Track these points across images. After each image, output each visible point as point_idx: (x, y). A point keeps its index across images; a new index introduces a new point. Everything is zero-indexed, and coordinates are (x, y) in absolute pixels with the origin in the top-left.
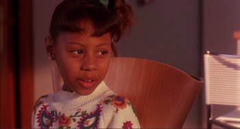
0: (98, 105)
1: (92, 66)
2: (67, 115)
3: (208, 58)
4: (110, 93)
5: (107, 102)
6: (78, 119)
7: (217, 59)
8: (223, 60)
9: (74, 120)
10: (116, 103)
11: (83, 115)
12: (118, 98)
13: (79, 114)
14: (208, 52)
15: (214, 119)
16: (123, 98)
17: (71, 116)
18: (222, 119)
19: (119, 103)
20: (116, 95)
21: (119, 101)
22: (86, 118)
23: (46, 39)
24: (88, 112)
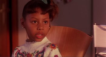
0: (44, 48)
1: (41, 28)
2: (31, 53)
3: (95, 26)
4: (49, 42)
5: (48, 46)
6: (35, 54)
7: (99, 27)
8: (102, 27)
9: (34, 55)
10: (51, 47)
11: (37, 53)
12: (53, 45)
13: (36, 52)
14: (95, 24)
15: (98, 53)
16: (55, 45)
17: (32, 53)
18: (101, 53)
19: (53, 47)
20: (52, 43)
21: (53, 46)
22: (39, 54)
23: (21, 19)
24: (40, 51)
